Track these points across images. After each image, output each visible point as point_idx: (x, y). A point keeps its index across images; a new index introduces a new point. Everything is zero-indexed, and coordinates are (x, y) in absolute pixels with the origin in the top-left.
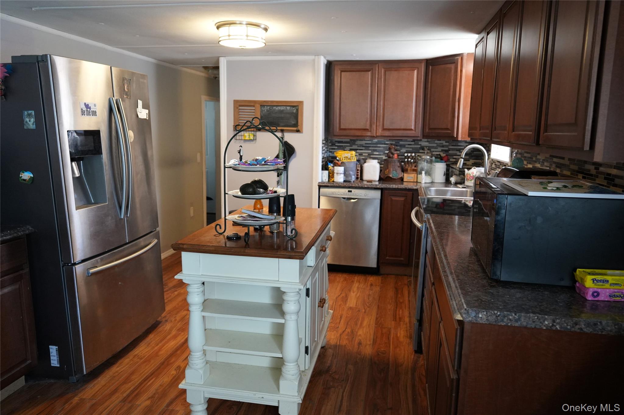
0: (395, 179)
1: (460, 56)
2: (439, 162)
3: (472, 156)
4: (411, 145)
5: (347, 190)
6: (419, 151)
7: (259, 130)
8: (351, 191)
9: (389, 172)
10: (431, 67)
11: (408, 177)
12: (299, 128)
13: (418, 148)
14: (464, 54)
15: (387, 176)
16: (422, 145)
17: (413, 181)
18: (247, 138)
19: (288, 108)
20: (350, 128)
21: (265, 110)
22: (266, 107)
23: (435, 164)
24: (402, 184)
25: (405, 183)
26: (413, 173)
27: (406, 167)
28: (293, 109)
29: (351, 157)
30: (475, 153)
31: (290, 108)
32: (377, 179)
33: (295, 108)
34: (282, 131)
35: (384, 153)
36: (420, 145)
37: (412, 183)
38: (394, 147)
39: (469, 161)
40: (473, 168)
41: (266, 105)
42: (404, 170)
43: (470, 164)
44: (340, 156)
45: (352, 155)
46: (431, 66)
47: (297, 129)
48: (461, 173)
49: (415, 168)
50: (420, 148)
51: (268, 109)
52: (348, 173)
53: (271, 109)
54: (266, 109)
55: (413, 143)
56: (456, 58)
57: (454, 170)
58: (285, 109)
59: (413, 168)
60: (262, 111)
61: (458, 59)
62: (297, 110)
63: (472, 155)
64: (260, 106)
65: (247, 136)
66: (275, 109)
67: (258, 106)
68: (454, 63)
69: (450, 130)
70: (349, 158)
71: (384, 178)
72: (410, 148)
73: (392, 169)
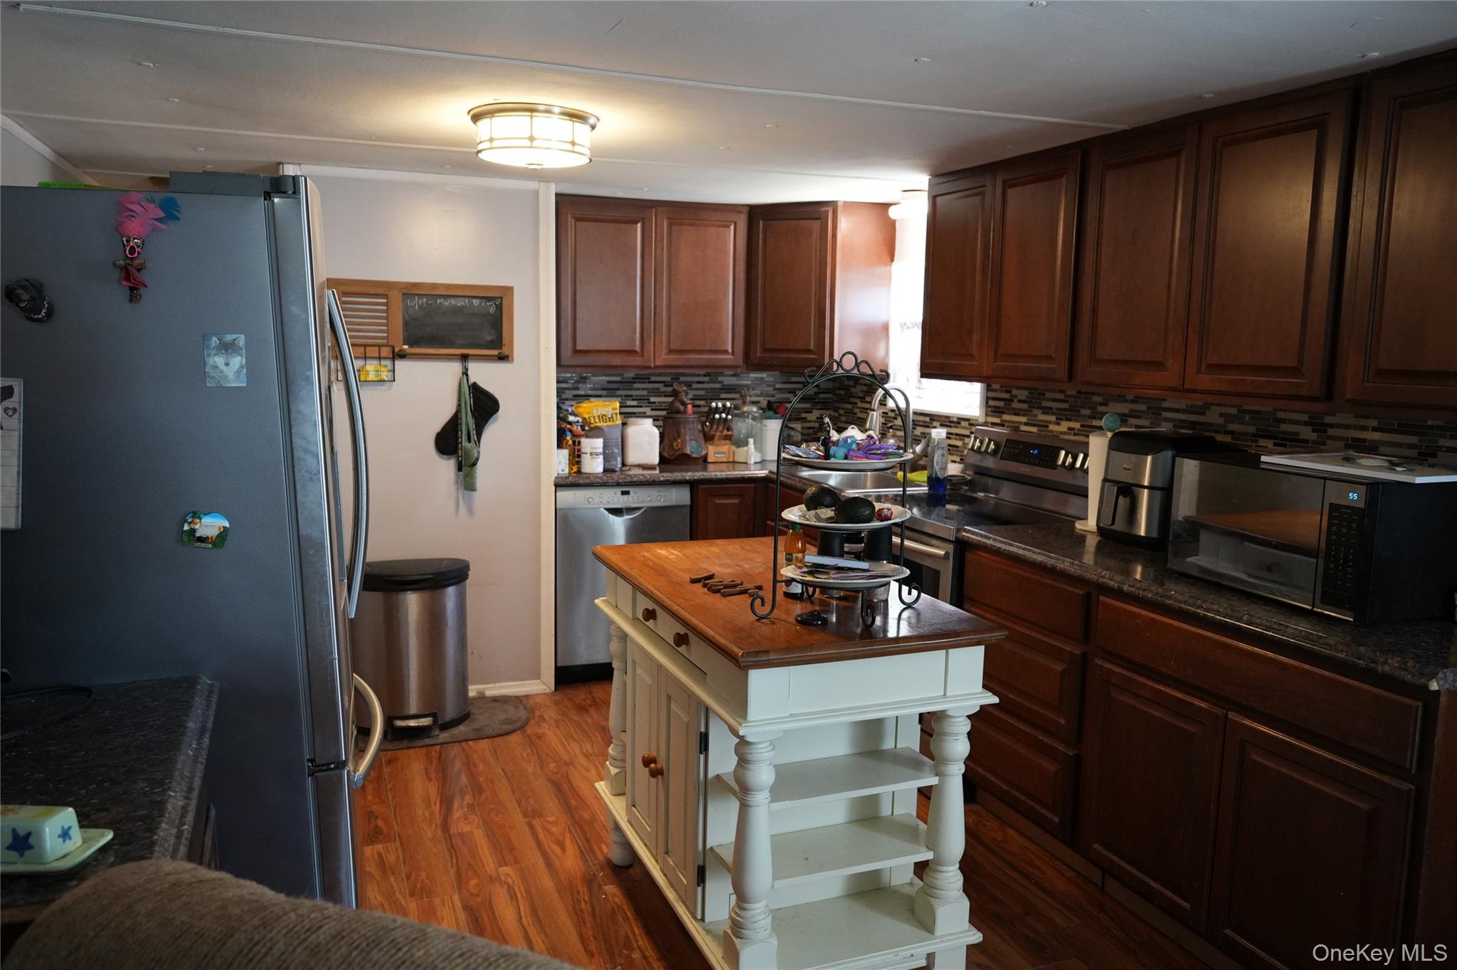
0: (697, 458)
1: (829, 206)
2: (772, 419)
3: (815, 402)
4: (703, 383)
5: (619, 491)
6: (719, 396)
7: (402, 356)
8: (627, 493)
9: (684, 443)
10: (761, 222)
11: (715, 452)
12: (505, 351)
13: (716, 389)
14: (839, 203)
15: (680, 452)
16: (725, 383)
17: (725, 460)
18: (372, 377)
19: (476, 302)
20: (598, 348)
21: (415, 305)
22: (416, 298)
23: (765, 423)
24: (705, 469)
25: (710, 467)
26: (724, 445)
27: (712, 432)
28: (488, 304)
29: (614, 416)
30: (822, 396)
31: (481, 304)
32: (656, 460)
33: (493, 302)
34: (464, 358)
35: (649, 403)
36: (721, 382)
37: (725, 465)
38: (685, 388)
39: (811, 412)
40: (849, 428)
41: (417, 295)
42: (708, 438)
43: (812, 419)
44: (588, 413)
45: (615, 412)
46: (763, 220)
47: (499, 353)
48: (806, 437)
49: (730, 433)
50: (720, 389)
51: (422, 303)
52: (610, 451)
53: (431, 304)
54: (416, 303)
55: (707, 379)
56: (823, 209)
57: (792, 433)
58: (468, 305)
59: (725, 432)
60: (406, 308)
61: (828, 211)
62: (500, 308)
63: (817, 400)
64: (401, 295)
65: (370, 373)
66: (441, 303)
67: (396, 297)
68: (820, 219)
69: (815, 354)
70: (609, 418)
71: (671, 458)
72: (702, 389)
73: (688, 437)
